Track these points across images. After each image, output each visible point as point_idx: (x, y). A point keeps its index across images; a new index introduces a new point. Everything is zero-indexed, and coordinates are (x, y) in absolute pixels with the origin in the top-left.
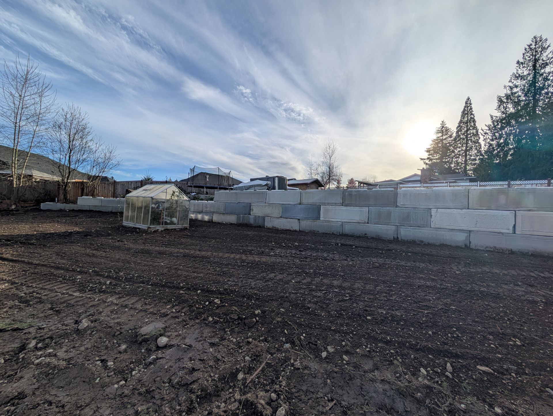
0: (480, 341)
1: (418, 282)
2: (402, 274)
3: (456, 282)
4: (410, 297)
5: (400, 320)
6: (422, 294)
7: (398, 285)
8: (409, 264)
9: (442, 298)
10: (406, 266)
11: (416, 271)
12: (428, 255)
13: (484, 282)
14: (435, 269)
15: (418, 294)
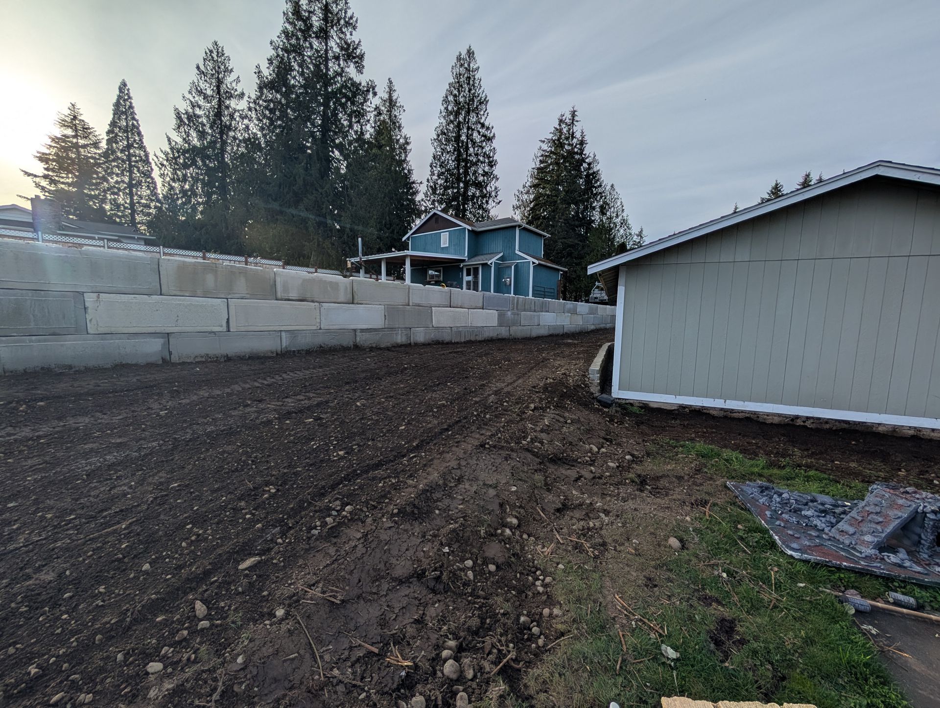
0: (232, 520)
1: (83, 466)
2: (30, 462)
3: (167, 433)
4: (72, 511)
5: (60, 590)
6: (102, 489)
7: (27, 497)
8: (45, 429)
9: (150, 476)
10: (39, 437)
11: (71, 442)
12: (92, 395)
13: (208, 416)
14: (116, 420)
15: (92, 494)
